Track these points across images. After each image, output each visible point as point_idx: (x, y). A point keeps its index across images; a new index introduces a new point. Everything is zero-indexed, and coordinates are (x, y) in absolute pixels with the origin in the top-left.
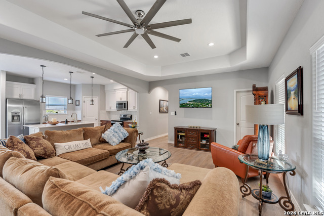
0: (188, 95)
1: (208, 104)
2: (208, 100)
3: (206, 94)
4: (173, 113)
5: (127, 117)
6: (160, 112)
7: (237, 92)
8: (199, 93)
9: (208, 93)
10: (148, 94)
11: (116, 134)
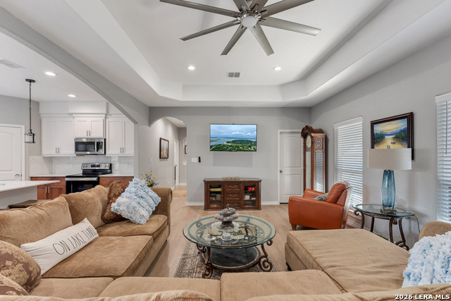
0: (226, 134)
1: (250, 147)
2: (251, 142)
3: (249, 134)
4: (196, 160)
5: (102, 167)
6: (160, 158)
7: (281, 133)
8: (240, 131)
9: (251, 132)
10: (147, 127)
11: (142, 201)
